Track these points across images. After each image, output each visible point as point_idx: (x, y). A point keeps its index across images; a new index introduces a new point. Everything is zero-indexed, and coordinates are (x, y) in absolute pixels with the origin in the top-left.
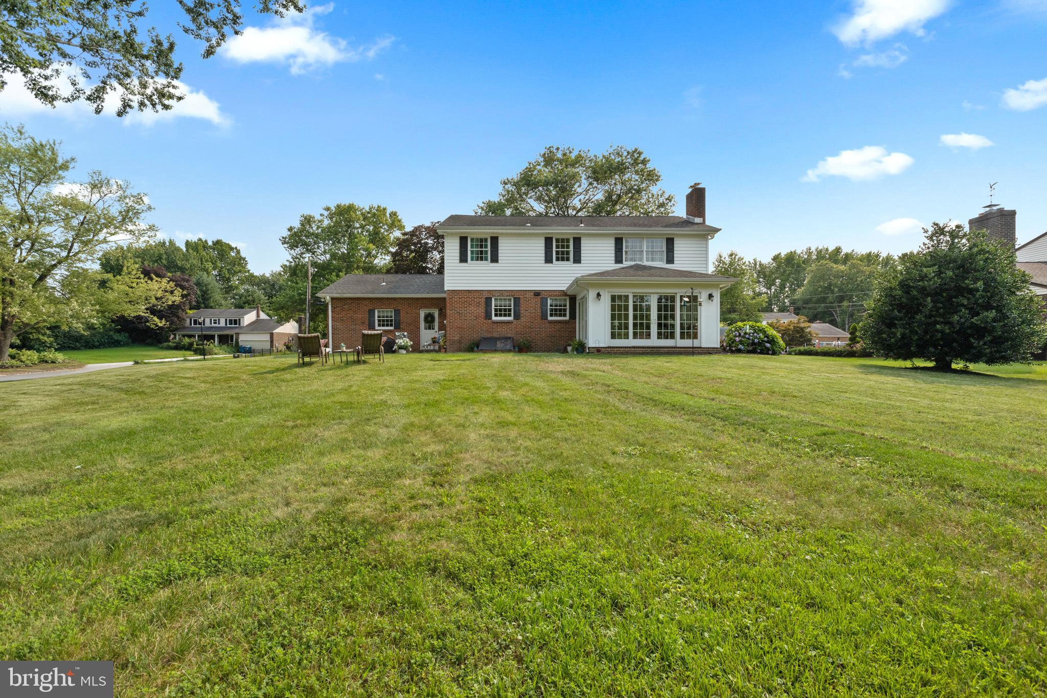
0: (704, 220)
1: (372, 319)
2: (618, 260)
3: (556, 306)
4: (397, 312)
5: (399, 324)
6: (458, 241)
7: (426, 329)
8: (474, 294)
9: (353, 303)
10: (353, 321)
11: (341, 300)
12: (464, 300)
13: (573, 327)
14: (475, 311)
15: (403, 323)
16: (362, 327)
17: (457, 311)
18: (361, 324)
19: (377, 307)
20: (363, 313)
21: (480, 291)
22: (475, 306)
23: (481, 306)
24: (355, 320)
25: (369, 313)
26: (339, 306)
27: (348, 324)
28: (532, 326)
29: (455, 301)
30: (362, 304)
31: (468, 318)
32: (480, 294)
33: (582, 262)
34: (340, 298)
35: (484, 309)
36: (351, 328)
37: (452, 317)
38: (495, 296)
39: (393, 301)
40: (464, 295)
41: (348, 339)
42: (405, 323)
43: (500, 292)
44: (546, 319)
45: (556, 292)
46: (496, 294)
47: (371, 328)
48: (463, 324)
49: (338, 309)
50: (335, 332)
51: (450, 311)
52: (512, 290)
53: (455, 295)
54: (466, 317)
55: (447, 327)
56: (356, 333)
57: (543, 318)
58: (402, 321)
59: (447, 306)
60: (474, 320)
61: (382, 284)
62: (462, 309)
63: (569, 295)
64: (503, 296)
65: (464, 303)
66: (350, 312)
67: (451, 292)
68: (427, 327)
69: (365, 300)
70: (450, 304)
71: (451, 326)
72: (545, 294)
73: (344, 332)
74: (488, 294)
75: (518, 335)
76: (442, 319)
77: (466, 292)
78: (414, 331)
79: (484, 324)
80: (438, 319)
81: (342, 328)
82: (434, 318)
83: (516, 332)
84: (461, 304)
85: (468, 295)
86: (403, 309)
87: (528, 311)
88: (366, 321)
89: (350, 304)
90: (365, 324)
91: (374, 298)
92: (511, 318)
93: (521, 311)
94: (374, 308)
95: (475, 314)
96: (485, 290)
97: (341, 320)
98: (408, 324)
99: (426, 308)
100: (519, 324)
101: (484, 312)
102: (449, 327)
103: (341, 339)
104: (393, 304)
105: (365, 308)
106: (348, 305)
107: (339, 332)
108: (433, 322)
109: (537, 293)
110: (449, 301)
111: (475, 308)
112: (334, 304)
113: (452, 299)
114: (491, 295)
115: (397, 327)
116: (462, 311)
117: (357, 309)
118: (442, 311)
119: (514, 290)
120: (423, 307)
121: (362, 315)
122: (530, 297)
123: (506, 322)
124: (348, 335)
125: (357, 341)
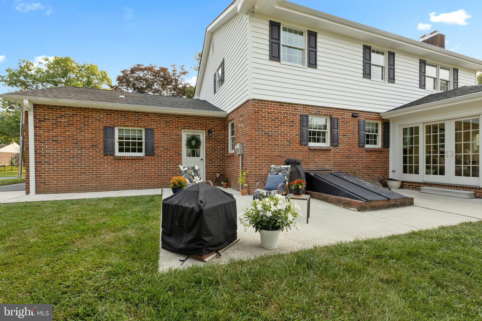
1: (109, 141)
2: (423, 84)
3: (369, 131)
4: (149, 132)
5: (153, 149)
6: (268, 27)
7: (188, 155)
8: (286, 108)
9: (77, 115)
10: (77, 143)
11: (54, 109)
12: (274, 116)
13: (386, 157)
14: (289, 132)
15: (159, 147)
16: (93, 152)
17: (266, 131)
18: (90, 148)
19: (118, 123)
20: (95, 132)
21: (295, 104)
22: (287, 126)
23: (296, 126)
24: (79, 141)
25: (104, 132)
26: (49, 119)
27: (68, 147)
28: (350, 155)
29: (263, 117)
30: (93, 118)
31: (279, 143)
32: (294, 109)
33: (396, 81)
34: (52, 106)
35: (299, 131)
36: (72, 154)
37: (259, 140)
38: (312, 114)
39: (143, 117)
40: (274, 109)
41: (66, 171)
42: (162, 147)
43: (317, 109)
44: (363, 147)
45: (372, 115)
46: (313, 111)
47: (107, 153)
48: (273, 151)
49: (47, 123)
50: (42, 160)
51: (255, 131)
52: (330, 108)
53: (263, 108)
54: (277, 141)
55: (251, 155)
56: (81, 162)
57: (361, 145)
58: (156, 145)
59: (252, 123)
60: (287, 145)
61: (121, 96)
62: (271, 129)
63: (383, 119)
64: (320, 115)
65: (274, 120)
66: (71, 129)
67: (257, 103)
68: (190, 153)
69: (98, 112)
70: (256, 121)
71: (257, 153)
72: (362, 116)
73: (59, 160)
74: (304, 110)
75: (337, 166)
76: (210, 143)
77: (277, 105)
78: (174, 158)
79: (298, 152)
80: (206, 143)
81: (55, 154)
82: (200, 142)
83: (334, 162)
84: (270, 122)
85: (280, 110)
86: (158, 129)
87: (346, 135)
88: (99, 144)
89: (70, 116)
90: (98, 148)
91: (114, 111)
92: (327, 145)
93: (339, 135)
94: (112, 125)
95: (289, 137)
96: (301, 105)
97: (53, 141)
98: (166, 149)
99: (190, 129)
100: (337, 152)
101: (298, 135)
102: (254, 155)
103: (52, 171)
104: (143, 121)
105: (98, 124)
106: (66, 118)
107: (50, 160)
108: (198, 147)
109: (355, 114)
110: (255, 117)
111: (288, 128)
112: (41, 115)
113: (259, 113)
114: (306, 112)
115: (150, 152)
116: (272, 132)
117: (84, 125)
118: (211, 133)
119: (332, 108)
120: (187, 127)
121: (91, 134)
122: (348, 118)
123: (324, 150)
124: (67, 164)
125: (84, 173)
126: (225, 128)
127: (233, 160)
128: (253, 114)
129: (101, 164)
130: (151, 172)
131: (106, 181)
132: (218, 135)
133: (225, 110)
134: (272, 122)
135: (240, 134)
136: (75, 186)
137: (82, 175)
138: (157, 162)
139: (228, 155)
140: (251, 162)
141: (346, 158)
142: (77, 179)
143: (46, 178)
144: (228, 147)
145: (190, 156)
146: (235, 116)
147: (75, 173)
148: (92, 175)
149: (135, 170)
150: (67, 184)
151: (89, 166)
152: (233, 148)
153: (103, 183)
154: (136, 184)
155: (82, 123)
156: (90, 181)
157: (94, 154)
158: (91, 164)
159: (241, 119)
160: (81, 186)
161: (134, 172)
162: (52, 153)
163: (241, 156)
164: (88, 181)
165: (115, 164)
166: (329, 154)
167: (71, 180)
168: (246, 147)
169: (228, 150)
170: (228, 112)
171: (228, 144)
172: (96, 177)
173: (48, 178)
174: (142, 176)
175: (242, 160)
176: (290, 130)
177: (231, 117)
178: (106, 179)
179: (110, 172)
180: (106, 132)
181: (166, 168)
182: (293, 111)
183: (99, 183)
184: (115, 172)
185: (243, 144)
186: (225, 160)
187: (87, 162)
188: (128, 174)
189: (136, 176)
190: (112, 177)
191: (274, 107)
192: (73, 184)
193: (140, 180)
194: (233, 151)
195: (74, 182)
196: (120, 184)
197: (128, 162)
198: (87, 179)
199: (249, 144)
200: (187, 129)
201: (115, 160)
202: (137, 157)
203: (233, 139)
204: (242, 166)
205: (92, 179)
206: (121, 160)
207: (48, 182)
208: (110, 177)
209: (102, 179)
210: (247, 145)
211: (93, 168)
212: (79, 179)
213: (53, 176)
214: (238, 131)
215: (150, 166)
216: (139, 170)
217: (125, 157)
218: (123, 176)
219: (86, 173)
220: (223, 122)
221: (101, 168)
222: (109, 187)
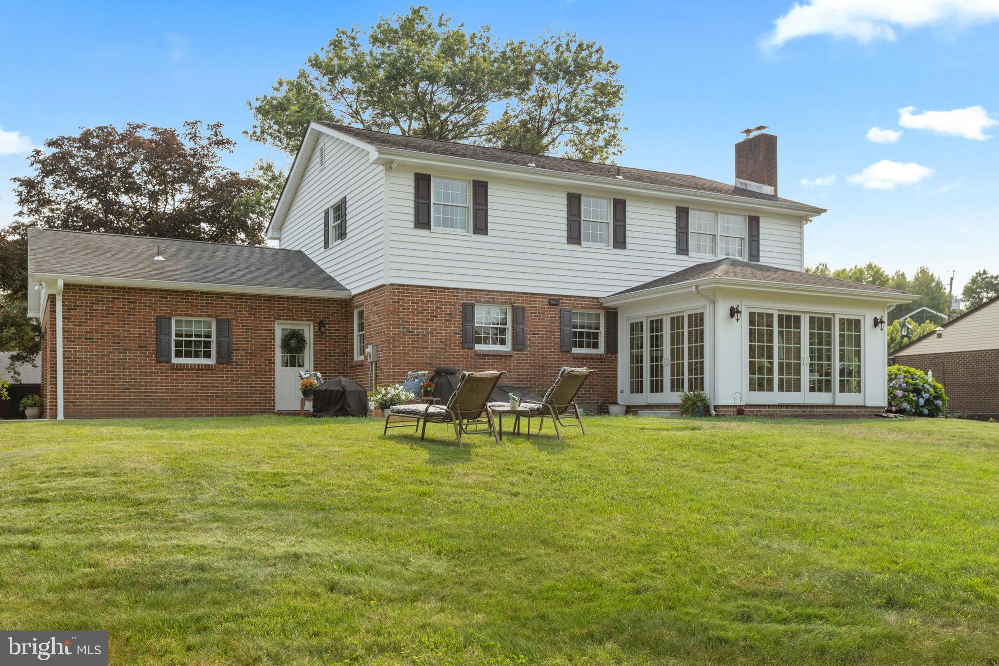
0: (776, 190)
1: (164, 338)
2: (682, 248)
3: (582, 327)
4: (224, 326)
5: (230, 353)
6: (412, 183)
7: (285, 364)
8: (441, 295)
9: (118, 298)
10: (119, 343)
11: (87, 290)
12: (421, 307)
13: (612, 368)
14: (444, 330)
15: (238, 350)
16: (141, 356)
17: (409, 328)
18: (137, 350)
19: (177, 311)
20: (144, 325)
21: (453, 289)
22: (442, 320)
23: (455, 321)
24: (122, 340)
25: (157, 325)
26: (81, 306)
27: (106, 349)
28: (546, 364)
29: (405, 309)
30: (141, 303)
31: (429, 345)
32: (452, 296)
33: (628, 246)
34: (85, 286)
35: (460, 327)
36: (111, 359)
37: (399, 341)
38: (481, 302)
39: (215, 300)
40: (421, 297)
41: (104, 385)
42: (244, 350)
43: (489, 295)
44: (570, 351)
45: (586, 301)
46: (482, 298)
47: (161, 359)
48: (420, 357)
49: (78, 312)
50: (72, 368)
51: (393, 328)
52: (511, 292)
53: (405, 296)
54: (425, 342)
55: (388, 362)
56: (124, 372)
57: (564, 349)
58: (235, 347)
59: (389, 318)
60: (440, 348)
61: (157, 258)
62: (417, 325)
63: (605, 308)
64: (494, 303)
65: (421, 313)
66: (111, 320)
67: (396, 289)
68: (287, 360)
69: (148, 294)
70: (395, 315)
71: (397, 360)
72: (566, 303)
73: (94, 368)
74: (467, 297)
75: (522, 381)
76: (323, 344)
77: (426, 291)
78: (263, 368)
79: (459, 358)
80: (314, 344)
81: (89, 358)
82: (305, 341)
83: (518, 375)
84: (416, 316)
85: (430, 298)
86: (237, 320)
87: (538, 334)
88: (149, 344)
89: (109, 301)
90: (148, 350)
91: (171, 291)
92: (507, 348)
93: (527, 334)
94: (168, 313)
95: (443, 336)
96: (463, 289)
97: (86, 339)
98: (250, 353)
99: (289, 319)
100: (523, 360)
101: (459, 334)
102: (392, 363)
103: (85, 385)
104: (215, 307)
105: (148, 312)
106: (104, 304)
107: (82, 368)
108: (302, 351)
109: (554, 301)
110: (393, 308)
111: (443, 324)
112: (70, 299)
113: (399, 302)
114: (471, 300)
115: (225, 357)
116: (418, 329)
117: (129, 315)
118: (325, 327)
119: (514, 293)
120: (283, 316)
121: (139, 328)
122: (541, 308)
123: (501, 356)
124: (105, 375)
125: (128, 389)
126: (349, 318)
127: (362, 372)
128: (390, 305)
129: (152, 376)
130: (226, 390)
131: (159, 403)
132: (336, 330)
133: (347, 287)
134: (418, 316)
135: (372, 331)
136: (116, 409)
137: (126, 392)
138: (236, 374)
139: (354, 364)
140: (388, 372)
141: (539, 369)
142: (118, 399)
143: (76, 395)
144: (353, 350)
145: (287, 366)
146: (366, 302)
147: (116, 389)
148: (140, 392)
149: (201, 386)
150: (104, 406)
151: (135, 379)
152: (362, 352)
153: (154, 406)
154: (203, 409)
155: (126, 311)
156: (137, 402)
157: (142, 360)
158: (138, 375)
159: (374, 309)
160: (124, 409)
161: (200, 390)
162: (85, 358)
163: (374, 364)
164: (134, 402)
165: (173, 376)
166: (509, 363)
167: (110, 399)
168: (381, 351)
169: (353, 356)
170: (354, 292)
171: (353, 345)
172: (145, 396)
173: (79, 395)
174: (213, 396)
175: (376, 370)
176: (445, 327)
177: (359, 301)
178: (160, 399)
179: (166, 389)
180: (161, 325)
181: (249, 384)
182: (451, 299)
183: (150, 406)
184: (173, 389)
185: (377, 346)
186: (347, 373)
187: (133, 372)
188: (192, 393)
189: (203, 396)
190: (168, 396)
191: (422, 294)
192: (112, 406)
193: (209, 403)
194: (362, 358)
195: (114, 402)
196: (179, 409)
197: (192, 373)
198: (132, 399)
199: (386, 347)
200: (283, 319)
201: (173, 369)
202: (205, 365)
203: (362, 338)
204: (376, 380)
205: (139, 399)
206: (181, 370)
207: (79, 402)
208: (166, 396)
209: (154, 399)
210: (383, 347)
211: (141, 382)
212: (121, 399)
213: (85, 392)
214: (370, 325)
215: (225, 380)
216: (208, 386)
217: (187, 365)
218: (183, 396)
219: (130, 389)
220: (343, 308)
221: (152, 382)
222: (163, 412)
